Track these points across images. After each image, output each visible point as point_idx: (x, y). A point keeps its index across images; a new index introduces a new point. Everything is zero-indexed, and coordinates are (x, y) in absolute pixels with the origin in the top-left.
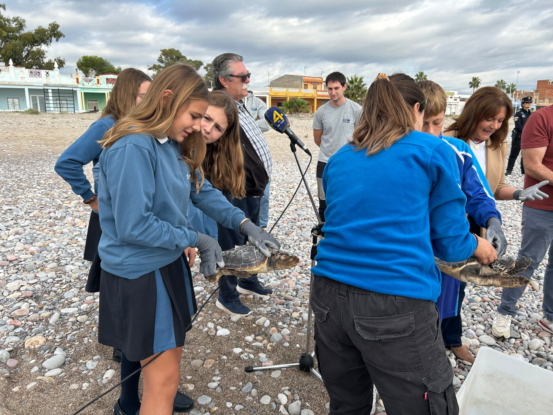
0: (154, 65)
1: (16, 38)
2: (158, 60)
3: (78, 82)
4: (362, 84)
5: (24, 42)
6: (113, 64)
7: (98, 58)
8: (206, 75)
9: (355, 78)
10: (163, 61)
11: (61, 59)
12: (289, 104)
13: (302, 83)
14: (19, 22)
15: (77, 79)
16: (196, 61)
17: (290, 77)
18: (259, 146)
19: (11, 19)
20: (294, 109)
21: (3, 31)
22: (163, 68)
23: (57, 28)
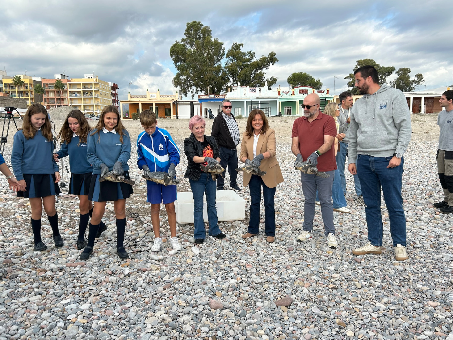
0: (350, 75)
1: (247, 66)
3: (279, 94)
5: (252, 68)
6: (314, 77)
7: (303, 74)
8: (398, 78)
11: (275, 77)
14: (251, 54)
15: (279, 92)
16: (389, 67)
18: (232, 131)
19: (246, 53)
21: (240, 62)
23: (274, 55)
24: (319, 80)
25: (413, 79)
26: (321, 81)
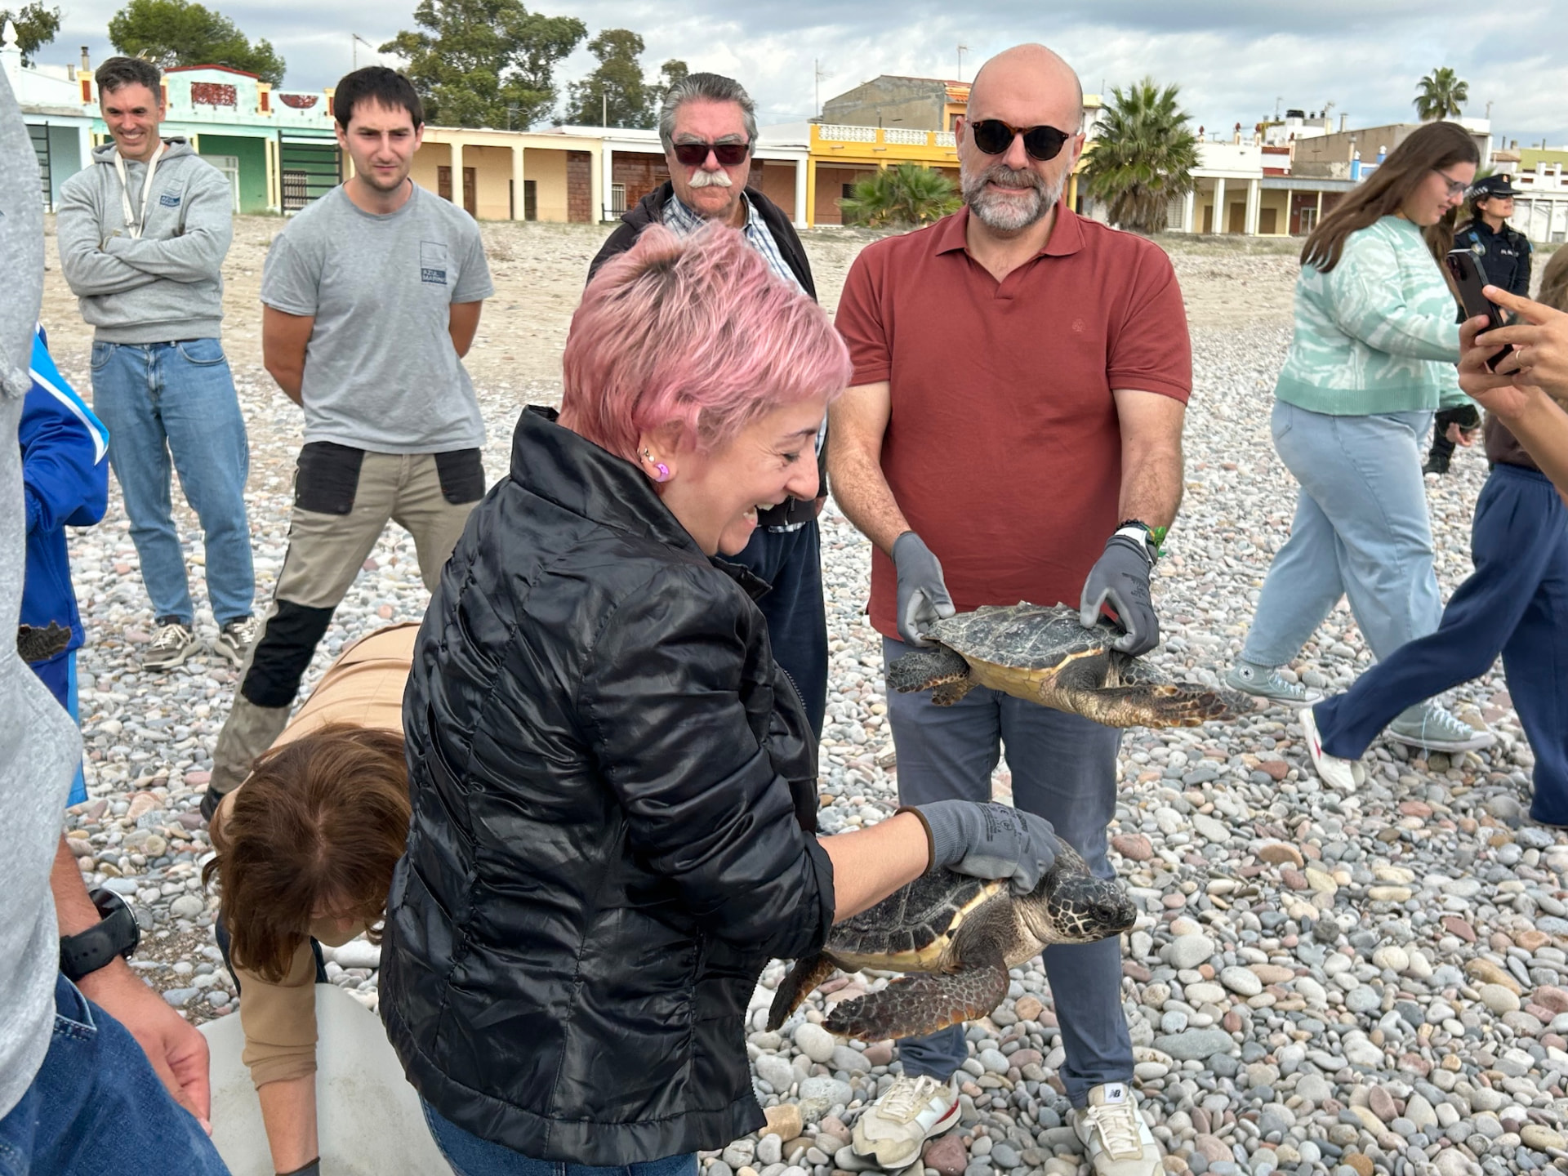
0: (403, 36)
2: (417, 16)
3: (87, 96)
4: (1175, 113)
6: (242, 31)
7: (189, 8)
8: (598, 73)
9: (1147, 90)
10: (434, 18)
11: (45, 10)
12: (881, 189)
13: (942, 108)
15: (87, 85)
16: (560, 21)
17: (898, 87)
20: (897, 207)
22: (435, 43)
24: (268, 48)
25: (655, 83)
26: (277, 54)
